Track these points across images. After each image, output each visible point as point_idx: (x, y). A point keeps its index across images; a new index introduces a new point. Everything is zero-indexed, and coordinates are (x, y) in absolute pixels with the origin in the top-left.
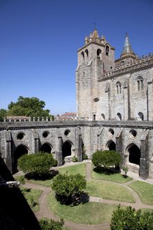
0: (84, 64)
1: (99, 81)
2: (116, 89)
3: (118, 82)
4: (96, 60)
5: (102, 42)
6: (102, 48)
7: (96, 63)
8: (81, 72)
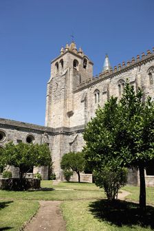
0: (57, 75)
1: (74, 92)
2: (94, 97)
3: (96, 90)
4: (72, 69)
5: (80, 54)
6: (79, 60)
7: (71, 72)
8: (54, 84)
